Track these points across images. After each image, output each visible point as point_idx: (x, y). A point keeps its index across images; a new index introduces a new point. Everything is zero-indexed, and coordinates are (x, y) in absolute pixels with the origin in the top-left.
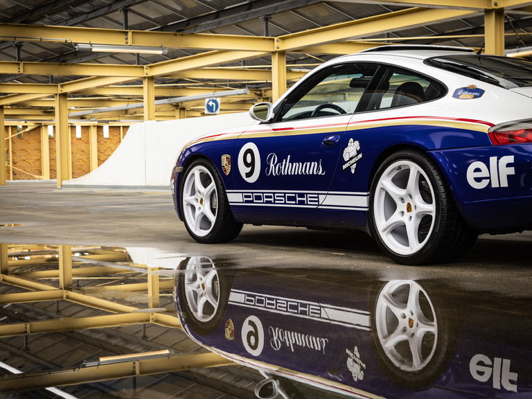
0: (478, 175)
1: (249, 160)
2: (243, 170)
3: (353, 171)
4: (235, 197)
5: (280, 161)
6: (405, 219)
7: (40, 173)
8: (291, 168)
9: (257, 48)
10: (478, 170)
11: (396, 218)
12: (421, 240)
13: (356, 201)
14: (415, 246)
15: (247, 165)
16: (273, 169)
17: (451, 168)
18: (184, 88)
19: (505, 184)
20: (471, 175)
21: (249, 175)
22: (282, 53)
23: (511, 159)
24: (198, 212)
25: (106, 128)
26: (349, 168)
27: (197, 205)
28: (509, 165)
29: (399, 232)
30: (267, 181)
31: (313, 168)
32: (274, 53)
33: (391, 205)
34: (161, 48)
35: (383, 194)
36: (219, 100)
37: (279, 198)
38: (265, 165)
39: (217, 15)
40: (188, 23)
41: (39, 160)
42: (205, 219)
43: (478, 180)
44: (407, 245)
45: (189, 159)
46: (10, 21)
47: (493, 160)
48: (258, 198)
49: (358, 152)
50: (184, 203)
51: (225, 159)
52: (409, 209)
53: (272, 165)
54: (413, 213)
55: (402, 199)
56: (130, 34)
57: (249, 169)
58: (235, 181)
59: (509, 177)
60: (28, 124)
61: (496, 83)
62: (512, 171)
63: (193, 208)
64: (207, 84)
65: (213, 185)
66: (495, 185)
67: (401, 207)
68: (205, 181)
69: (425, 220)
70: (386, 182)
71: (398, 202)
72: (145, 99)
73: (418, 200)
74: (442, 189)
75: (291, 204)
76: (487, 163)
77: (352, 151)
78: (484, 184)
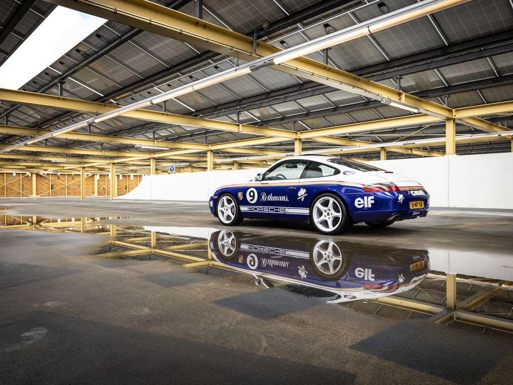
0: (359, 203)
1: (252, 194)
2: (249, 198)
3: (303, 200)
4: (244, 209)
5: (267, 195)
6: (327, 218)
7: (94, 193)
8: (271, 198)
9: (202, 148)
10: (359, 201)
11: (323, 218)
12: (334, 226)
13: (305, 211)
14: (331, 228)
15: (251, 196)
16: (264, 198)
17: (348, 201)
18: (161, 162)
19: (370, 206)
20: (356, 203)
21: (251, 200)
22: (211, 151)
23: (373, 197)
24: (225, 214)
25: (121, 176)
26: (301, 199)
27: (225, 211)
28: (372, 200)
29: (325, 223)
30: (259, 203)
31: (283, 198)
32: (208, 150)
33: (320, 213)
34: (167, 147)
35: (317, 209)
36: (174, 167)
37: (266, 210)
38: (259, 197)
41: (93, 188)
42: (228, 217)
43: (359, 205)
44: (328, 228)
47: (365, 198)
48: (256, 209)
49: (305, 193)
50: (218, 210)
51: (240, 194)
52: (328, 214)
53: (263, 197)
54: (330, 216)
55: (325, 211)
56: (156, 141)
57: (252, 198)
58: (245, 202)
59: (372, 204)
62: (373, 202)
63: (223, 213)
64: (172, 161)
65: (233, 204)
66: (366, 206)
67: (325, 214)
68: (229, 202)
69: (336, 220)
70: (318, 204)
71: (324, 212)
72: (151, 165)
73: (332, 211)
74: (344, 208)
75: (272, 212)
76: (363, 198)
77: (302, 193)
78: (362, 206)
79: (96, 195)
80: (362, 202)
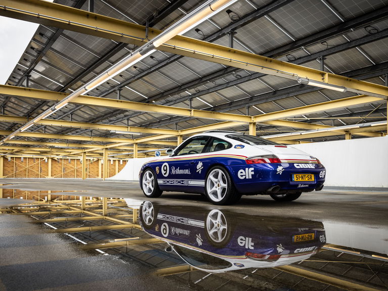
0: (242, 174)
1: (165, 169)
2: (163, 172)
4: (160, 182)
5: (176, 169)
6: (217, 189)
7: (98, 176)
8: (179, 172)
9: (172, 134)
10: (242, 173)
11: (214, 189)
12: (222, 196)
13: (201, 183)
14: (220, 199)
15: (164, 170)
16: (173, 172)
17: (233, 172)
18: (148, 147)
19: (251, 177)
20: (239, 174)
21: (165, 174)
22: (181, 136)
23: (253, 169)
24: (147, 187)
25: (121, 161)
26: (199, 172)
27: (147, 184)
28: (252, 171)
29: (215, 194)
30: (171, 176)
31: (187, 172)
32: (178, 136)
33: (212, 184)
34: (140, 133)
35: (210, 181)
36: (160, 152)
37: (175, 182)
38: (170, 170)
39: (159, 122)
40: (149, 124)
41: (98, 171)
42: (150, 189)
43: (242, 176)
44: (217, 198)
45: (145, 169)
46: (88, 122)
47: (247, 169)
48: (168, 182)
49: (202, 166)
50: (143, 184)
51: (157, 168)
52: (218, 186)
53: (173, 170)
54: (220, 187)
55: (216, 183)
56: (129, 128)
57: (165, 172)
58: (160, 176)
59: (252, 175)
60: (94, 159)
61: (249, 144)
62: (253, 173)
63: (146, 185)
64: (156, 146)
65: (153, 177)
66: (247, 178)
67: (216, 185)
68: (150, 176)
69: (224, 189)
70: (211, 176)
71: (215, 183)
72: (134, 151)
73: (221, 183)
74: (229, 179)
75: (179, 184)
76: (245, 170)
77: (200, 166)
78: (244, 177)
79: (100, 177)
80: (244, 174)
